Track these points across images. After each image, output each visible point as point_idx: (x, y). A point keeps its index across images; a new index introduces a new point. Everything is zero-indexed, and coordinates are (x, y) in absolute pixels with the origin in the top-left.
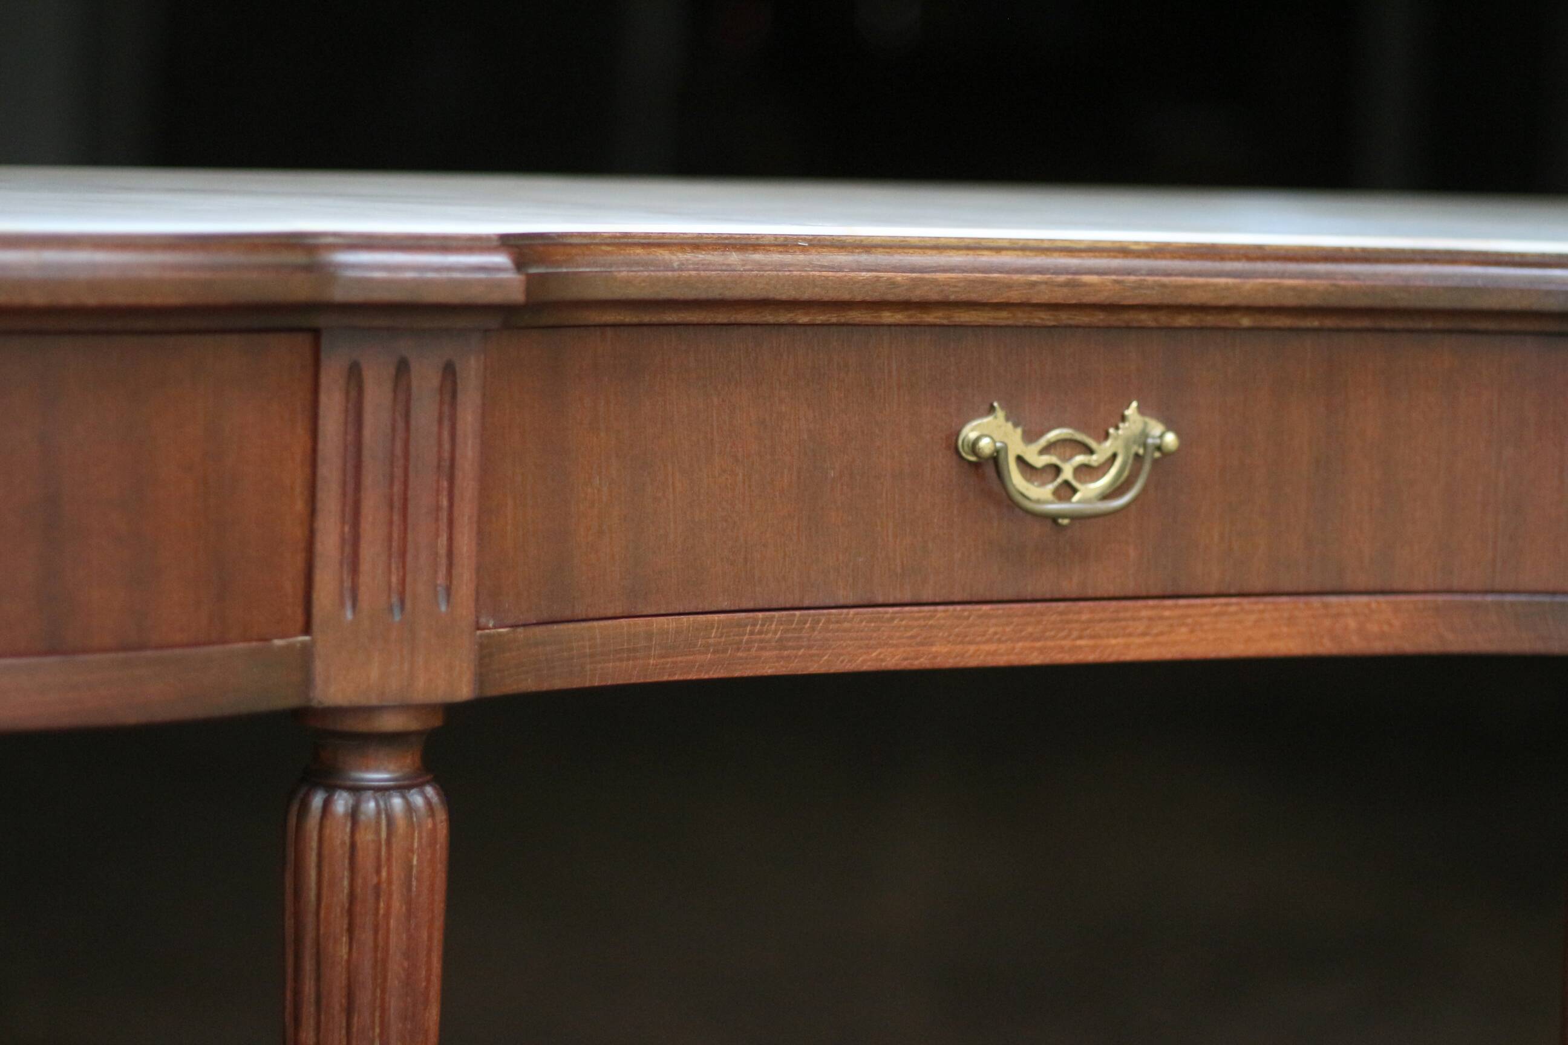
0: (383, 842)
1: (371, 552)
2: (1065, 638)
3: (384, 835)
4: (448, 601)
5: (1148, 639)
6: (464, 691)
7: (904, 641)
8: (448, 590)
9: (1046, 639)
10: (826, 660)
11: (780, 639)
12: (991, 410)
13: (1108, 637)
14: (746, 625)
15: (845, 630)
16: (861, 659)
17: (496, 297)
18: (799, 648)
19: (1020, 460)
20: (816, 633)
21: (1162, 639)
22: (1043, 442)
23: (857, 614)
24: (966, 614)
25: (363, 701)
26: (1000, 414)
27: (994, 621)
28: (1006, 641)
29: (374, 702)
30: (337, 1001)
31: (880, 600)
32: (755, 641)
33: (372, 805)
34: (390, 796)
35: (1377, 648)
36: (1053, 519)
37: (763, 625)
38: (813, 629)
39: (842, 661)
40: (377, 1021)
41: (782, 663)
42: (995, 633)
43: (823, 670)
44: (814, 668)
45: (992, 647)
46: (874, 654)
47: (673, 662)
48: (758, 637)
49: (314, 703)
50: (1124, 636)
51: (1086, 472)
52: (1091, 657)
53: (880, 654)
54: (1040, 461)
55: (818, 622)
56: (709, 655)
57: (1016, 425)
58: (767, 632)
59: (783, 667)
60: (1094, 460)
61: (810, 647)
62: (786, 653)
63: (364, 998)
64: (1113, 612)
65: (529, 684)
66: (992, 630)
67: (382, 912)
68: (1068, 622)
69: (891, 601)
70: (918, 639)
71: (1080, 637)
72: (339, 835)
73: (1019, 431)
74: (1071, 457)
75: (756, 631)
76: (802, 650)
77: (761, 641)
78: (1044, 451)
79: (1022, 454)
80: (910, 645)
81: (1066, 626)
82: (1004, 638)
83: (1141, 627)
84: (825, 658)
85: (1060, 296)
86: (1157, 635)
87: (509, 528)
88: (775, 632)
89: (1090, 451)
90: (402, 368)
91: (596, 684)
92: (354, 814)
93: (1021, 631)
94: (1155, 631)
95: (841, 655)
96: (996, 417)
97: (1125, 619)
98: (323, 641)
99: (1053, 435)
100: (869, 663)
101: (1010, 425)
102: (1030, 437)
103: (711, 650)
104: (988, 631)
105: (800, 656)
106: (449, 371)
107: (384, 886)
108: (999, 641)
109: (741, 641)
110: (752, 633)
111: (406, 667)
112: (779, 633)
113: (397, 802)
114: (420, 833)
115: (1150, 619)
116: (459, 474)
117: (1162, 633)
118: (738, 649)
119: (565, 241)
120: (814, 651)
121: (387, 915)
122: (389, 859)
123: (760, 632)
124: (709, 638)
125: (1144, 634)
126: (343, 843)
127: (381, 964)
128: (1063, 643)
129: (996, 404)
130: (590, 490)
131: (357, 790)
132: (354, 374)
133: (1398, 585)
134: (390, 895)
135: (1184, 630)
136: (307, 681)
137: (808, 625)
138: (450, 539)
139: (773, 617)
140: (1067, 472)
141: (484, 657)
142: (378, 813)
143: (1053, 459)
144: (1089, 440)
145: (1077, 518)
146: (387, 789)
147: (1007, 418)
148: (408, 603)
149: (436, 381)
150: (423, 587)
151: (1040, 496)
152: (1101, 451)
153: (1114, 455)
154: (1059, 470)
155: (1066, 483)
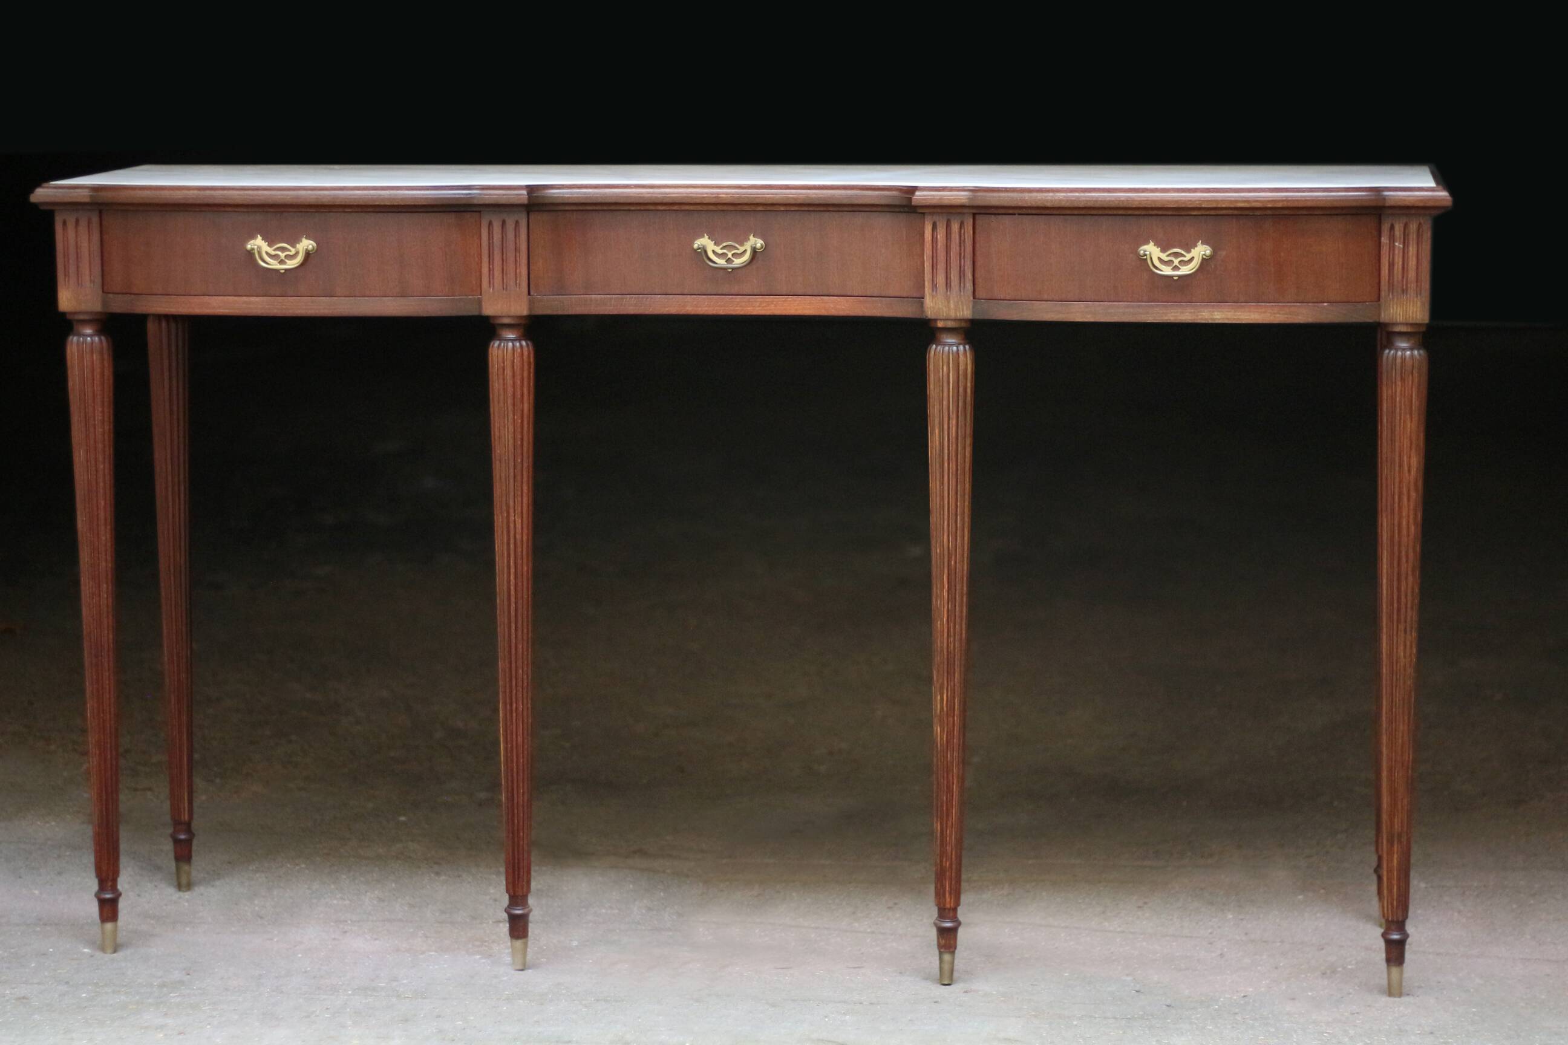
0: (505, 355)
1: (497, 273)
2: (731, 307)
3: (505, 353)
4: (519, 288)
5: (761, 308)
6: (525, 313)
7: (677, 305)
8: (520, 285)
11: (636, 303)
12: (703, 237)
13: (747, 307)
14: (624, 299)
15: (658, 302)
18: (642, 306)
19: (713, 251)
20: (647, 302)
21: (766, 308)
22: (721, 246)
23: (661, 297)
24: (698, 298)
25: (497, 314)
26: (706, 237)
27: (708, 300)
28: (712, 307)
29: (500, 315)
31: (670, 293)
32: (627, 304)
33: (503, 344)
34: (508, 342)
35: (842, 313)
36: (725, 269)
37: (630, 299)
39: (657, 311)
42: (708, 304)
44: (647, 312)
45: (706, 308)
49: (483, 315)
50: (752, 307)
51: (737, 255)
52: (742, 313)
53: (669, 309)
54: (721, 252)
55: (648, 299)
58: (632, 301)
59: (637, 312)
60: (739, 252)
61: (645, 306)
62: (638, 308)
64: (748, 299)
65: (549, 312)
67: (505, 374)
69: (673, 293)
70: (682, 305)
71: (736, 307)
73: (713, 242)
74: (732, 250)
77: (629, 304)
78: (721, 249)
79: (714, 249)
80: (679, 307)
81: (732, 303)
83: (758, 304)
84: (651, 309)
85: (713, 201)
86: (764, 307)
87: (540, 268)
88: (634, 301)
89: (738, 249)
90: (504, 222)
91: (574, 314)
93: (717, 304)
94: (763, 305)
95: (656, 309)
97: (753, 302)
98: (485, 298)
99: (724, 244)
100: (666, 312)
101: (710, 240)
102: (716, 244)
103: (612, 306)
104: (705, 303)
105: (642, 309)
106: (517, 223)
107: (505, 367)
108: (710, 307)
109: (623, 303)
110: (626, 301)
111: (508, 305)
113: (510, 344)
115: (761, 302)
116: (521, 252)
117: (766, 306)
118: (621, 306)
120: (647, 307)
121: (506, 376)
122: (507, 359)
123: (629, 301)
124: (612, 302)
125: (759, 307)
129: (705, 234)
130: (569, 258)
131: (501, 340)
132: (490, 224)
133: (849, 294)
134: (507, 369)
135: (773, 305)
136: (481, 308)
137: (645, 300)
138: (520, 270)
139: (633, 297)
140: (730, 255)
141: (531, 303)
142: (504, 346)
143: (725, 251)
144: (737, 245)
145: (733, 269)
146: (508, 340)
147: (709, 238)
148: (508, 288)
149: (514, 226)
150: (512, 283)
151: (721, 262)
152: (742, 249)
153: (745, 251)
154: (726, 254)
155: (729, 258)
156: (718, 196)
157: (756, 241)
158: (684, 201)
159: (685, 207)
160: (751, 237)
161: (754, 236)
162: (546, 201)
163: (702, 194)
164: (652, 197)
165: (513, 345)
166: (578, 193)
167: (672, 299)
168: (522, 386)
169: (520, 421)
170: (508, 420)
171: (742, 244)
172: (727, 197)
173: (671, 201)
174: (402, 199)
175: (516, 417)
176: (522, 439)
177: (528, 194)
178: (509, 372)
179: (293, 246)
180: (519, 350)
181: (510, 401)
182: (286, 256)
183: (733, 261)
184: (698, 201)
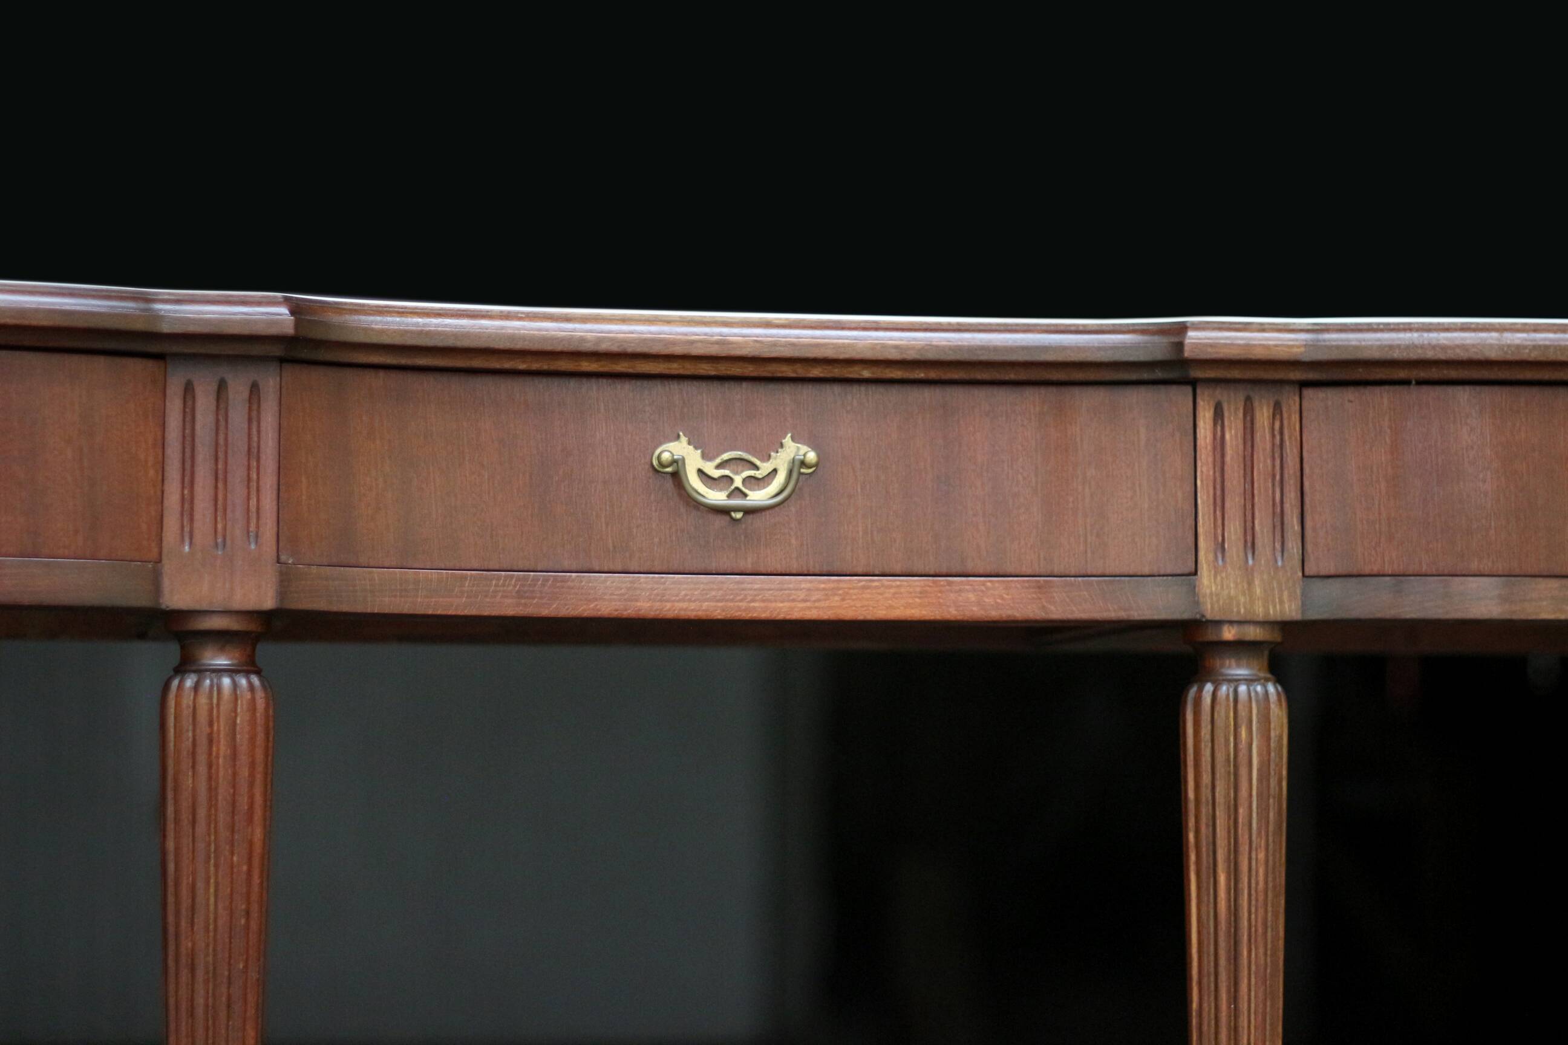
0: (214, 706)
1: (202, 508)
2: (741, 601)
3: (215, 701)
4: (256, 543)
5: (808, 604)
6: (269, 603)
7: (615, 597)
8: (257, 536)
9: (727, 601)
10: (555, 608)
11: (518, 592)
12: (678, 438)
13: (776, 601)
14: (491, 580)
15: (569, 587)
16: (582, 608)
17: (273, 331)
18: (534, 598)
19: (700, 472)
20: (546, 588)
21: (819, 604)
22: (718, 461)
23: (578, 576)
24: (663, 580)
25: (198, 607)
26: (684, 439)
27: (685, 586)
28: (695, 601)
29: (205, 608)
30: (185, 816)
31: (597, 569)
32: (500, 591)
33: (208, 682)
34: (221, 676)
35: (994, 614)
36: (726, 512)
37: (505, 581)
38: (543, 585)
39: (568, 609)
40: (212, 830)
41: (521, 608)
42: (686, 595)
43: (553, 615)
44: (545, 612)
45: (684, 605)
46: (592, 606)
47: (435, 601)
48: (502, 589)
49: (163, 607)
50: (789, 601)
51: (754, 482)
53: (597, 605)
54: (716, 473)
55: (548, 580)
56: (464, 599)
57: (696, 448)
58: (509, 585)
59: (521, 610)
60: (758, 474)
61: (542, 598)
62: (523, 601)
63: (202, 813)
64: (779, 584)
65: (321, 605)
66: (683, 593)
67: (214, 754)
68: (743, 590)
69: (606, 569)
70: (626, 597)
71: (753, 601)
72: (187, 700)
73: (699, 451)
74: (742, 471)
75: (500, 584)
76: (536, 600)
77: (504, 591)
78: (718, 467)
79: (702, 468)
80: (620, 600)
81: (742, 592)
82: (693, 599)
83: (802, 595)
84: (555, 606)
86: (815, 601)
87: (304, 497)
88: (515, 586)
89: (757, 468)
90: (222, 387)
91: (376, 611)
92: (196, 687)
93: (707, 594)
94: (814, 598)
95: (566, 605)
96: (681, 442)
97: (790, 589)
98: (169, 565)
99: (726, 456)
100: (588, 612)
101: (691, 447)
102: (706, 457)
103: (465, 596)
104: (680, 593)
105: (535, 603)
106: (254, 388)
107: (215, 736)
108: (690, 601)
109: (489, 591)
110: (496, 585)
111: (227, 585)
112: (518, 587)
113: (226, 681)
114: (242, 701)
115: (809, 590)
116: (263, 457)
117: (819, 600)
118: (486, 596)
119: (340, 306)
120: (544, 601)
121: (218, 757)
122: (218, 717)
123: (504, 585)
124: (464, 586)
125: (805, 601)
126: (188, 706)
127: (212, 790)
128: (740, 604)
129: (681, 434)
130: (368, 479)
131: (201, 672)
132: (189, 390)
133: (1010, 569)
134: (219, 742)
135: (837, 598)
136: (158, 590)
137: (540, 582)
138: (258, 500)
139: (514, 575)
140: (738, 482)
141: (286, 579)
142: (212, 686)
143: (727, 472)
144: (755, 460)
145: (749, 511)
146: (220, 671)
147: (689, 443)
148: (228, 542)
149: (246, 394)
150: (238, 532)
151: (716, 497)
152: (765, 468)
153: (775, 471)
154: (731, 480)
155: (737, 489)
156: (725, 340)
157: (799, 449)
159: (643, 365)
160: (787, 440)
161: (793, 439)
162: (334, 336)
163: (686, 335)
164: (572, 337)
165: (234, 683)
166: (399, 324)
167: (605, 581)
168: (251, 785)
169: (245, 868)
170: (216, 866)
171: (766, 457)
172: (746, 342)
173: (615, 348)
175: (235, 858)
176: (248, 913)
177: (292, 313)
178: (223, 748)
180: (248, 696)
181: (222, 817)
183: (746, 495)
184: (678, 350)
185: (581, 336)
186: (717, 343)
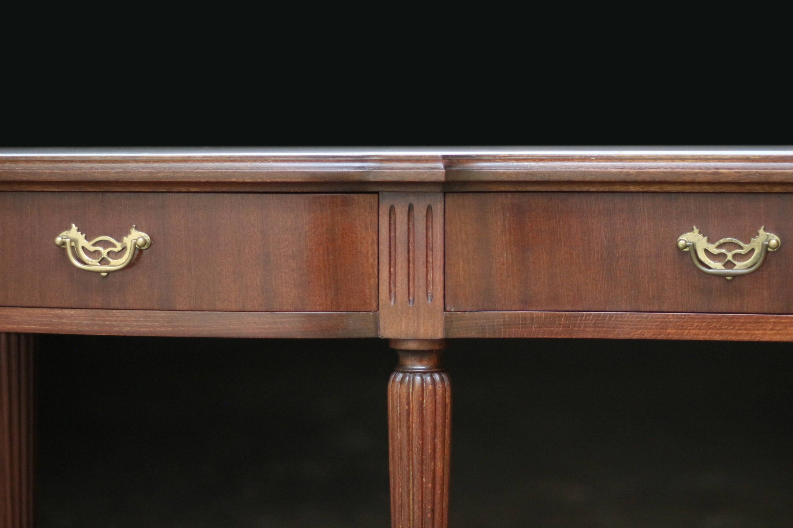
0: (411, 393)
1: (401, 279)
2: (731, 329)
3: (411, 390)
4: (432, 300)
5: (774, 332)
6: (440, 335)
7: (654, 327)
8: (432, 296)
9: (723, 329)
10: (616, 333)
11: (594, 324)
12: (692, 230)
13: (754, 330)
14: (578, 317)
15: (626, 321)
16: (633, 334)
17: (433, 179)
18: (603, 328)
19: (706, 251)
20: (611, 321)
21: (781, 332)
22: (717, 244)
23: (630, 314)
24: (683, 316)
25: (399, 337)
26: (696, 230)
27: (697, 320)
28: (703, 329)
29: (403, 338)
31: (643, 310)
32: (582, 324)
33: (407, 378)
34: (415, 375)
36: (722, 276)
37: (586, 317)
38: (610, 320)
39: (624, 334)
40: (411, 464)
41: (595, 333)
42: (698, 326)
43: (615, 337)
44: (610, 336)
45: (696, 332)
46: (639, 332)
47: (543, 330)
48: (584, 322)
49: (380, 337)
50: (761, 330)
51: (740, 257)
52: (746, 338)
53: (642, 332)
54: (716, 252)
55: (613, 317)
56: (561, 328)
57: (704, 236)
58: (588, 320)
59: (596, 335)
60: (743, 252)
61: (608, 327)
62: (597, 329)
64: (755, 319)
65: (473, 335)
66: (696, 324)
67: (411, 420)
68: (733, 322)
69: (648, 310)
70: (660, 327)
71: (739, 329)
72: (397, 389)
73: (706, 238)
74: (733, 250)
75: (583, 319)
76: (605, 329)
77: (585, 324)
78: (719, 247)
79: (707, 248)
80: (656, 329)
81: (733, 324)
82: (702, 328)
83: (770, 326)
84: (616, 332)
85: (710, 178)
86: (778, 330)
87: (461, 272)
88: (592, 320)
89: (741, 248)
90: (411, 208)
91: (507, 337)
92: (402, 381)
93: (710, 325)
94: (777, 328)
95: (623, 331)
96: (694, 232)
97: (762, 322)
98: (383, 313)
99: (722, 241)
100: (637, 336)
101: (701, 236)
102: (710, 241)
103: (562, 326)
104: (694, 325)
105: (604, 331)
106: (429, 209)
107: (411, 410)
108: (700, 329)
109: (576, 323)
110: (581, 320)
111: (416, 324)
112: (594, 321)
113: (418, 378)
114: (426, 390)
115: (775, 323)
116: (435, 249)
117: (781, 330)
118: (575, 327)
119: (481, 158)
120: (610, 329)
121: (412, 422)
122: (412, 400)
123: (585, 320)
124: (561, 321)
125: (772, 330)
126: (397, 393)
127: (410, 442)
128: (731, 331)
129: (694, 227)
130: (501, 259)
131: (404, 372)
132: (392, 210)
134: (413, 414)
136: (377, 327)
137: (607, 318)
138: (433, 275)
139: (591, 314)
140: (730, 257)
141: (448, 322)
142: (409, 381)
143: (723, 251)
144: (740, 243)
146: (414, 373)
147: (700, 233)
148: (416, 300)
149: (424, 213)
150: (421, 293)
151: (717, 267)
152: (747, 248)
153: (753, 250)
154: (725, 255)
155: (729, 261)
156: (718, 172)
157: (768, 236)
158: (668, 179)
159: (668, 187)
160: (761, 231)
161: (765, 230)
162: (472, 178)
163: (693, 169)
164: (621, 172)
165: (422, 380)
166: (515, 167)
167: (647, 318)
168: (434, 438)
169: (430, 485)
170: (413, 484)
171: (748, 242)
172: (730, 173)
173: (648, 179)
174: (268, 174)
175: (424, 480)
176: (433, 510)
177: (445, 167)
178: (415, 418)
179: (120, 240)
180: (430, 387)
181: (416, 458)
182: (108, 253)
183: (735, 265)
184: (687, 179)
185: (627, 172)
186: (712, 173)
